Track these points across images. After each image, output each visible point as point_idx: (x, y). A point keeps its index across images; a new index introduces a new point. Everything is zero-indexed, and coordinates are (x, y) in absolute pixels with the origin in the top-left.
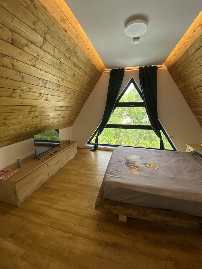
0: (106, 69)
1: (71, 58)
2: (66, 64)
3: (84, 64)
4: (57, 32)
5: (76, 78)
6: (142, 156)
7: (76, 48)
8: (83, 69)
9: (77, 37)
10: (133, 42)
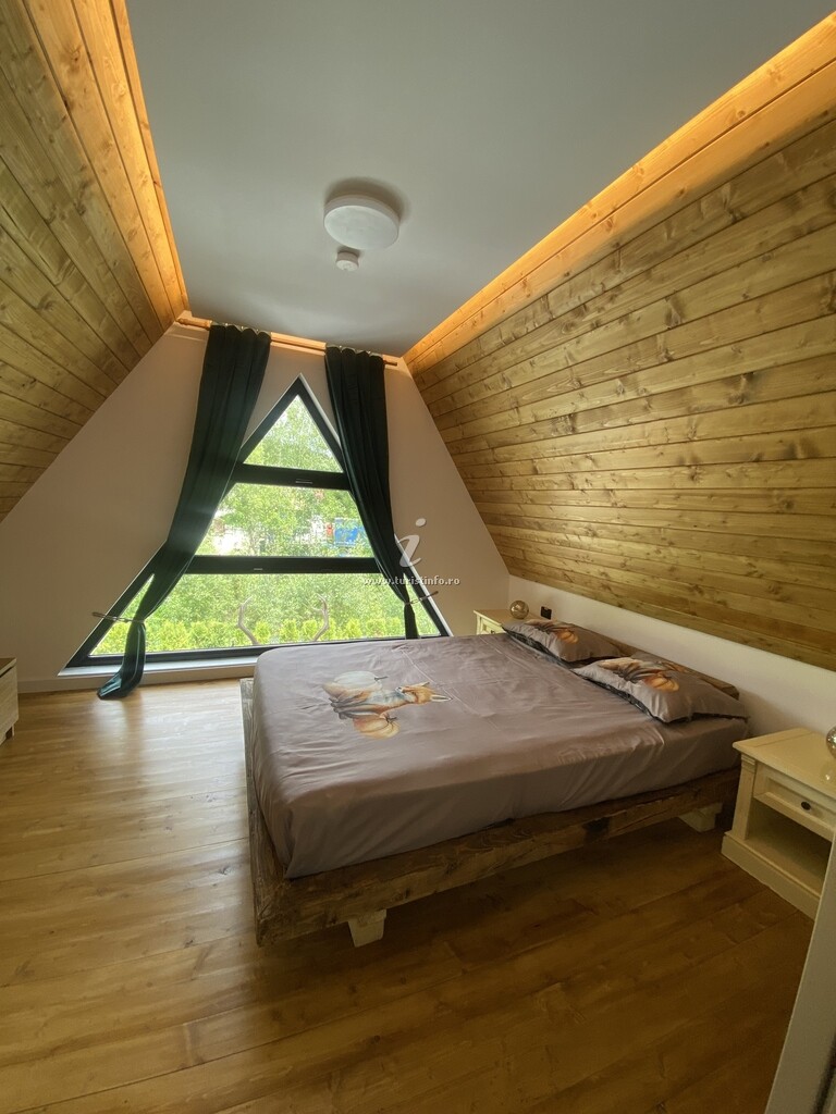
0: (187, 315)
1: (55, 225)
2: (25, 245)
3: (101, 269)
4: (30, 92)
5: (52, 321)
6: (378, 668)
7: (87, 191)
8: (95, 288)
9: (106, 145)
10: (338, 260)
